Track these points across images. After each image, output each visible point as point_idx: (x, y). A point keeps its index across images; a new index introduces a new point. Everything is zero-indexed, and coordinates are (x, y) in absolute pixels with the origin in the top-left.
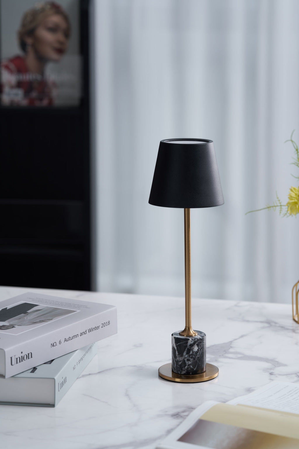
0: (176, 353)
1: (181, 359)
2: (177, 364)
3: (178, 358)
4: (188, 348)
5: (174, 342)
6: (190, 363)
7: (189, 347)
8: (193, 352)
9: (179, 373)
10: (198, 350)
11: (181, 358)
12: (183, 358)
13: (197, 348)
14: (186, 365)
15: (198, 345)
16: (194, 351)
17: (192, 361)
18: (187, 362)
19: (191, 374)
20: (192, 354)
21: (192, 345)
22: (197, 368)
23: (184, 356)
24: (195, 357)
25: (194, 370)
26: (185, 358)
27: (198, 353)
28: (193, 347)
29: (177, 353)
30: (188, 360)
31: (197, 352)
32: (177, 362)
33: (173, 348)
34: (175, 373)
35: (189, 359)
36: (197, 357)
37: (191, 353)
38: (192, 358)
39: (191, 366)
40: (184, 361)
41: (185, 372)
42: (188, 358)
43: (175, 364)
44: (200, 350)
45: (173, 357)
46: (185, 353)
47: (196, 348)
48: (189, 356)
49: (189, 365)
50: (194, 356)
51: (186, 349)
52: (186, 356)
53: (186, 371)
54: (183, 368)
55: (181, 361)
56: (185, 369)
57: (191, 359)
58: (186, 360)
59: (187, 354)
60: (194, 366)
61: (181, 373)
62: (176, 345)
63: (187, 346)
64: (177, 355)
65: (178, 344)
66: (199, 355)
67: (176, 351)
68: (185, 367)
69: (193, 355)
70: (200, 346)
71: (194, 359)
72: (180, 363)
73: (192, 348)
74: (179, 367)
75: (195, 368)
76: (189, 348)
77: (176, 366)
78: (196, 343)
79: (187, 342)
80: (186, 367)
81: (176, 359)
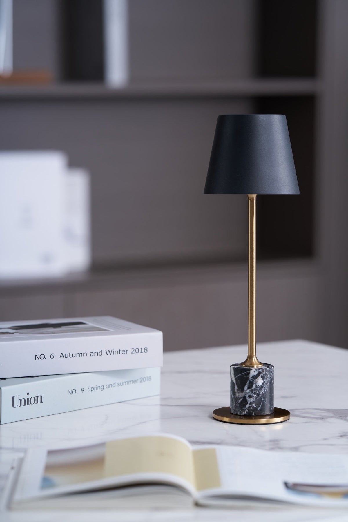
0: (234, 387)
1: (241, 395)
2: (236, 402)
3: (237, 395)
4: (250, 381)
5: (233, 373)
6: (252, 400)
7: (251, 379)
8: (256, 386)
9: (239, 414)
10: (262, 384)
11: (241, 393)
12: (243, 394)
13: (262, 381)
14: (247, 403)
15: (263, 377)
16: (258, 384)
17: (255, 398)
18: (248, 399)
19: (253, 414)
20: (255, 389)
21: (255, 377)
22: (261, 407)
23: (245, 392)
24: (259, 393)
25: (258, 410)
26: (247, 393)
27: (263, 389)
28: (257, 380)
29: (236, 388)
30: (250, 396)
31: (262, 387)
32: (236, 399)
33: (232, 383)
34: (233, 414)
35: (252, 395)
36: (262, 392)
37: (254, 387)
38: (255, 393)
39: (254, 405)
40: (245, 398)
41: (246, 413)
42: (250, 394)
43: (234, 403)
44: (266, 384)
45: (232, 393)
46: (246, 388)
47: (260, 382)
48: (252, 391)
49: (251, 403)
50: (257, 392)
51: (248, 382)
52: (248, 391)
53: (247, 410)
54: (243, 407)
55: (241, 398)
56: (246, 408)
57: (254, 396)
58: (247, 396)
59: (249, 388)
60: (258, 405)
61: (241, 414)
62: (235, 377)
63: (248, 378)
64: (236, 391)
65: (238, 376)
66: (264, 391)
67: (235, 386)
68: (246, 405)
69: (257, 390)
70: (266, 379)
71: (258, 395)
72: (240, 401)
73: (255, 381)
74: (238, 405)
75: (258, 407)
76: (252, 381)
77: (235, 405)
78: (261, 375)
79: (249, 374)
80: (248, 406)
81: (235, 396)
